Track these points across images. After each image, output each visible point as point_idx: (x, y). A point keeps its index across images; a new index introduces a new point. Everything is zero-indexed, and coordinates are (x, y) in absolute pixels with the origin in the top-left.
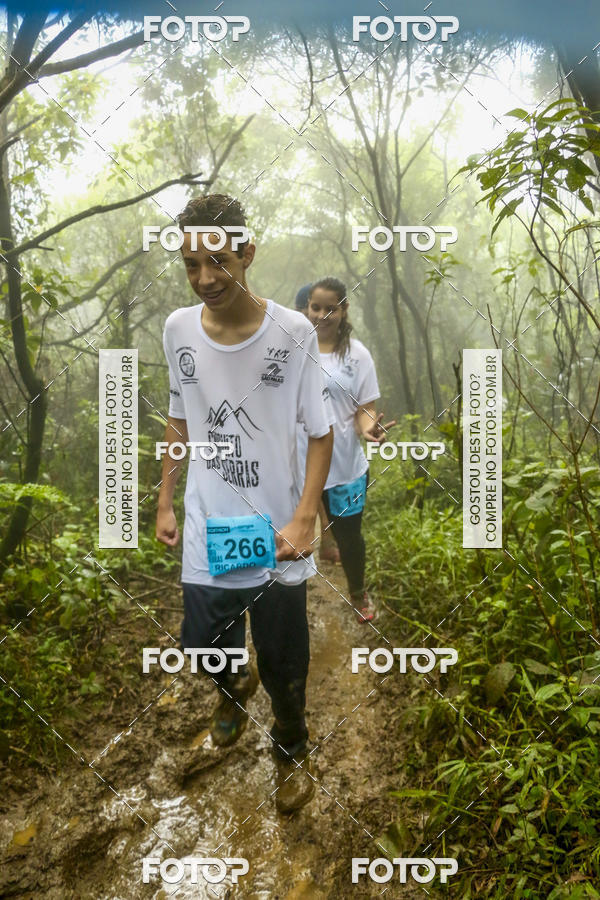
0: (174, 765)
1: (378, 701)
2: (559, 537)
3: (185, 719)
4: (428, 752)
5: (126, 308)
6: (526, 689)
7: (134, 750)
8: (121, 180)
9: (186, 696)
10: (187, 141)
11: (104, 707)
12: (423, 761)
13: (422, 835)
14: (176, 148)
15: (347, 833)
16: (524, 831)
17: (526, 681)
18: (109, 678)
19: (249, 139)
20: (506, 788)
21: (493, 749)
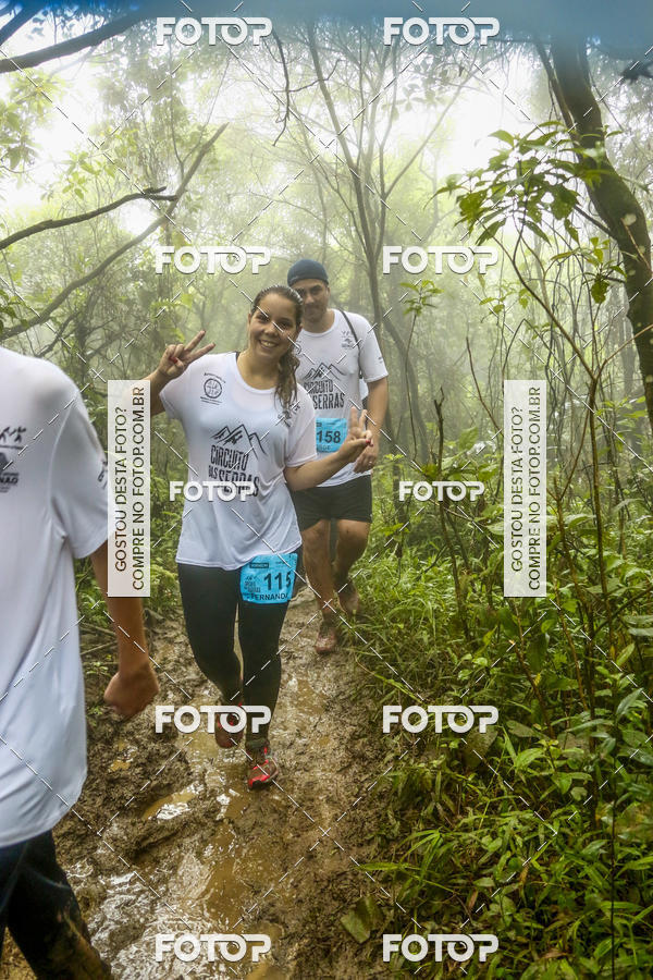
0: (125, 838)
1: (350, 766)
3: (138, 786)
4: (402, 821)
5: (82, 333)
6: (508, 754)
8: (78, 192)
9: (140, 761)
10: (152, 150)
12: (396, 831)
13: (392, 911)
14: (141, 157)
15: (312, 910)
16: (502, 906)
17: (508, 745)
19: (221, 150)
20: (483, 860)
21: (471, 818)
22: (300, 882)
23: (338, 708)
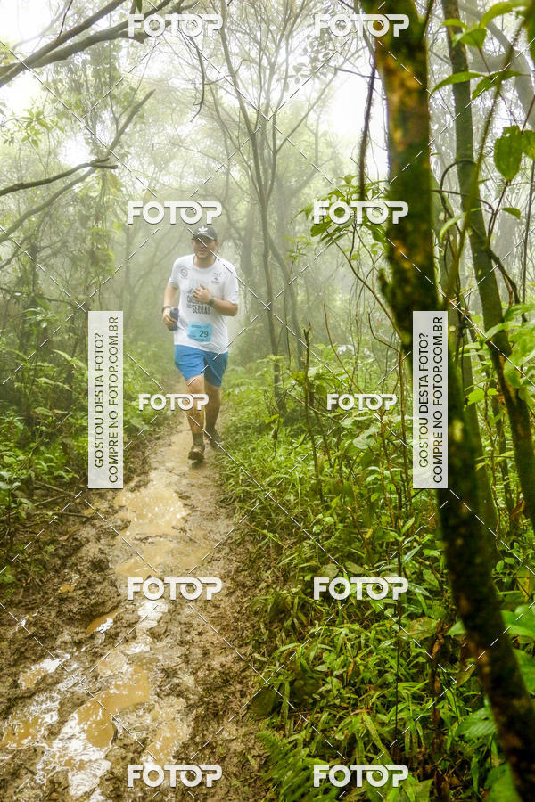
1: (234, 591)
2: (373, 472)
3: (82, 604)
4: (270, 631)
7: (41, 627)
8: (35, 142)
9: (82, 585)
11: (15, 594)
12: (265, 638)
16: (333, 684)
18: (19, 570)
21: (317, 629)
22: (197, 671)
23: (227, 550)
